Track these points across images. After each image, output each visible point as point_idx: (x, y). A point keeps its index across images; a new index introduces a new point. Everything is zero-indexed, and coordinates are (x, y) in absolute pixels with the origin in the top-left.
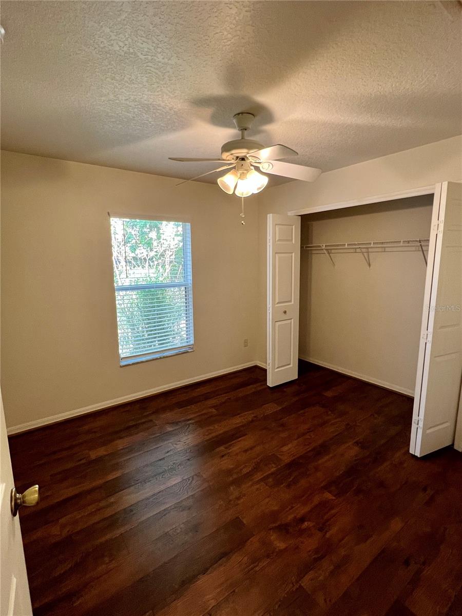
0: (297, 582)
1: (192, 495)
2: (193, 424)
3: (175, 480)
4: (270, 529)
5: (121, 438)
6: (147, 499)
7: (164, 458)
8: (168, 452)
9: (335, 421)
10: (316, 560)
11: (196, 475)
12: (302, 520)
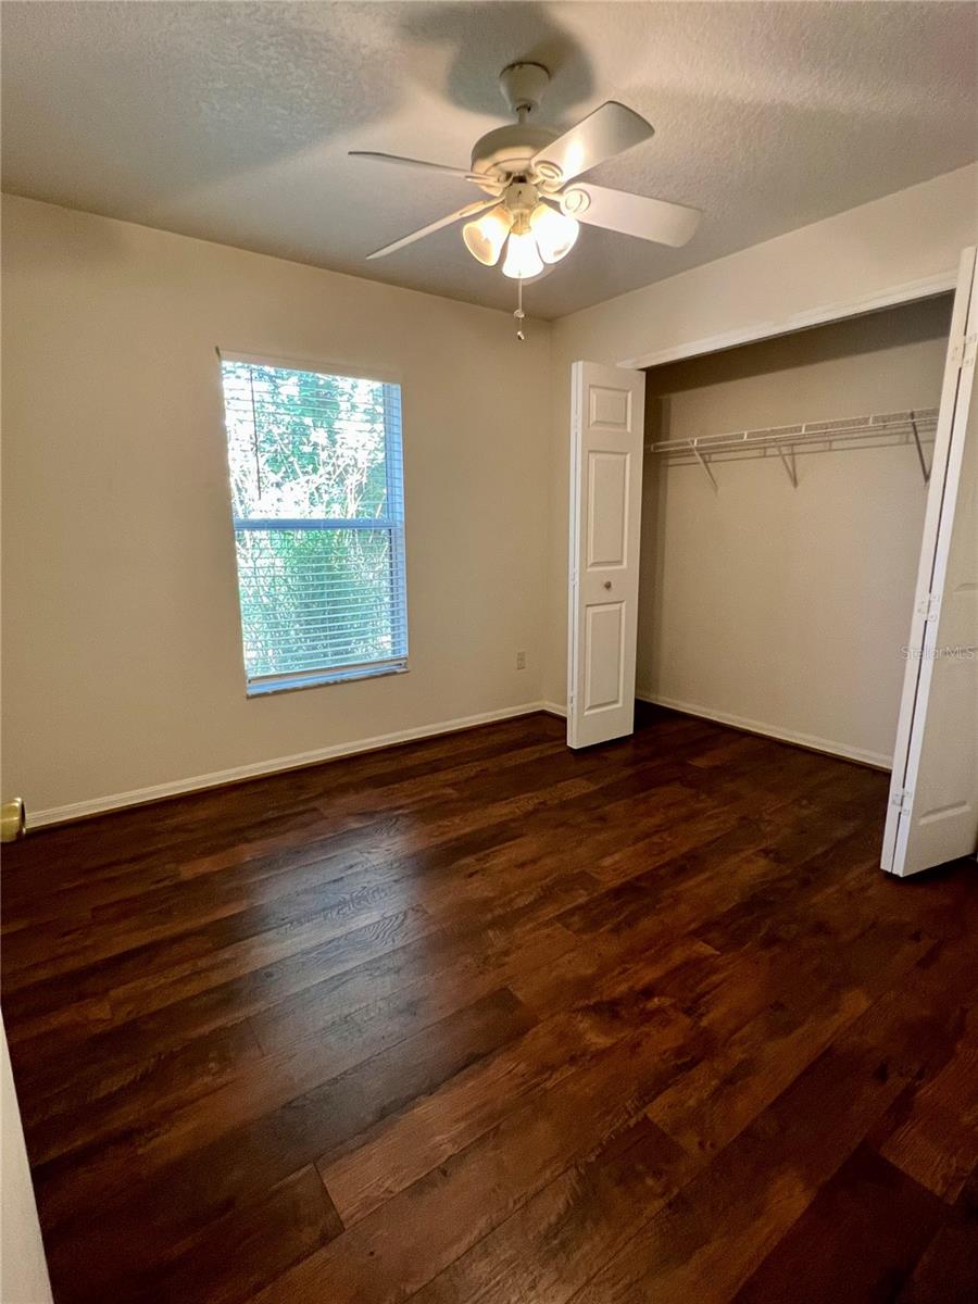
0: (637, 1109)
1: (403, 947)
2: (406, 816)
3: (367, 919)
4: (578, 1010)
5: (248, 841)
6: (306, 953)
7: (342, 878)
8: (351, 867)
9: (716, 811)
10: (681, 1069)
11: (413, 909)
12: (648, 992)
